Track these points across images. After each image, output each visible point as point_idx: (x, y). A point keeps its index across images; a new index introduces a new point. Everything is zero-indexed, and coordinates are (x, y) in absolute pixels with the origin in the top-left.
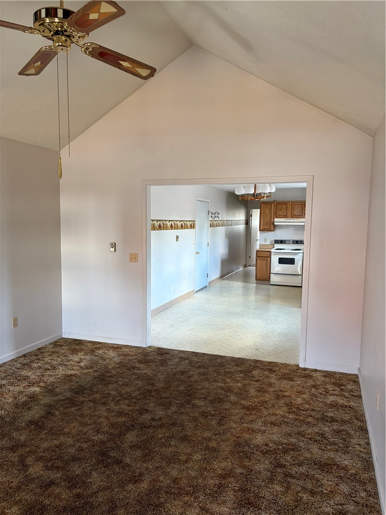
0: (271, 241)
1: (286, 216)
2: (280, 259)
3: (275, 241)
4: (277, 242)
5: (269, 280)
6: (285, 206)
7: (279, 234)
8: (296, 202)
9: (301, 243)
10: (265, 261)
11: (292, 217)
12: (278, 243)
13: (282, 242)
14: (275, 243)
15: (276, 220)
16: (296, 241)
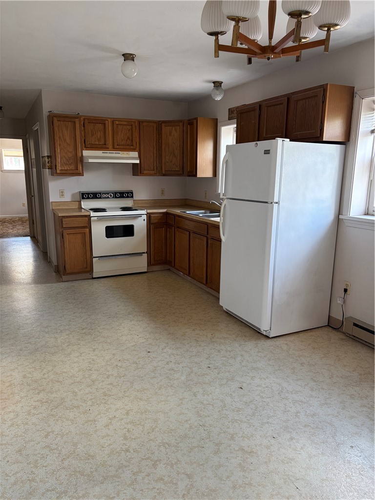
0: (73, 195)
1: (103, 147)
2: (108, 228)
3: (83, 194)
4: (86, 196)
5: (91, 270)
6: (100, 126)
7: (89, 182)
8: (119, 120)
9: (128, 197)
10: (79, 236)
11: (114, 149)
12: (88, 198)
13: (95, 196)
14: (83, 198)
15: (86, 153)
16: (120, 193)
